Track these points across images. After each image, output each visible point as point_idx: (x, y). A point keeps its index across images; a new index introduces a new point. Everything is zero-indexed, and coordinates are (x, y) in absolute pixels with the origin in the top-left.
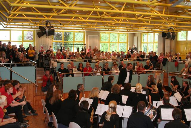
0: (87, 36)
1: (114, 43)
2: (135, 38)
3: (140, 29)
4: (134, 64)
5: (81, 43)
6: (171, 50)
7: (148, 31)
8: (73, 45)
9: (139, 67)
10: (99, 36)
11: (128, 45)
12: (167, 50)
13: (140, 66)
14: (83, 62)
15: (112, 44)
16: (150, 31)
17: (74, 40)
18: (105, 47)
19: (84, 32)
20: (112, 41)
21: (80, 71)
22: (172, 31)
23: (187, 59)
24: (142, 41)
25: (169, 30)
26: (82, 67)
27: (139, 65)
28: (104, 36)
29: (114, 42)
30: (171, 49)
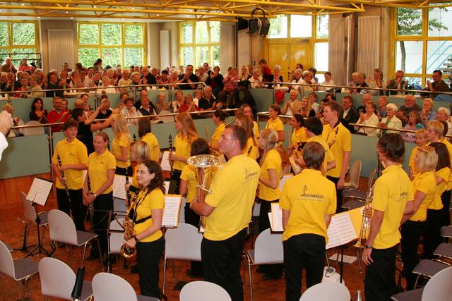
0: (45, 32)
1: (110, 47)
2: (164, 34)
3: (180, 12)
4: (170, 96)
5: (26, 50)
6: (252, 62)
7: (198, 17)
8: (10, 54)
9: (182, 103)
10: (75, 30)
11: (146, 51)
12: (244, 62)
13: (185, 102)
14: (44, 97)
15: (104, 51)
16: (203, 15)
17: (11, 43)
18: (88, 58)
19: (35, 22)
20: (106, 44)
21: (37, 120)
22: (262, 16)
23: (297, 80)
24: (182, 42)
25: (253, 13)
26: (42, 109)
27: (183, 99)
28: (85, 31)
29: (111, 44)
30: (251, 57)
